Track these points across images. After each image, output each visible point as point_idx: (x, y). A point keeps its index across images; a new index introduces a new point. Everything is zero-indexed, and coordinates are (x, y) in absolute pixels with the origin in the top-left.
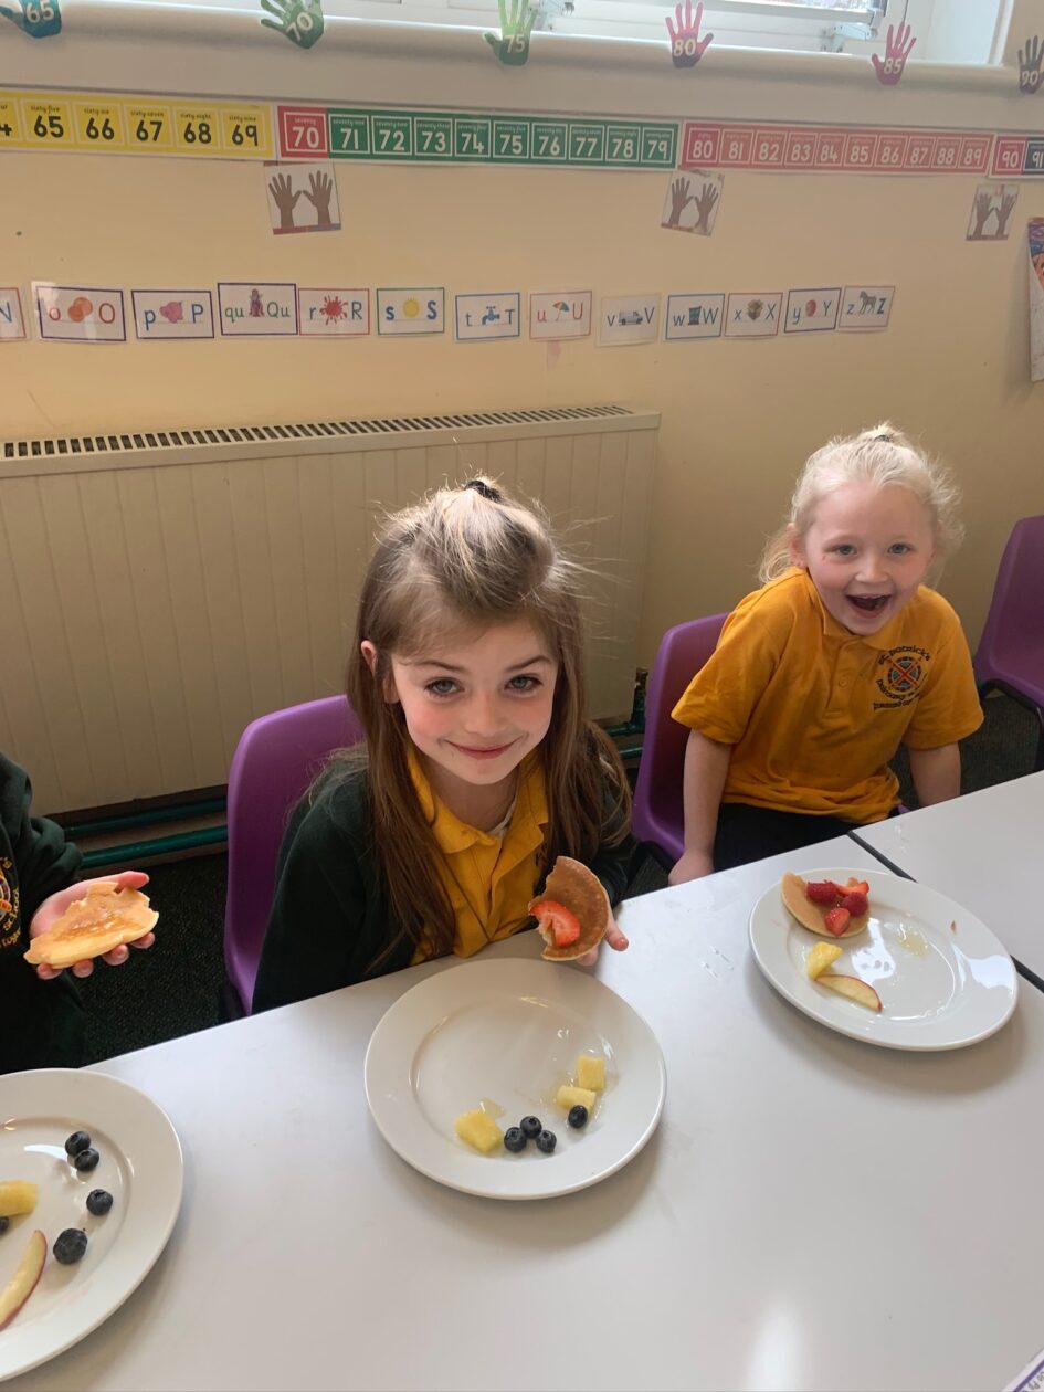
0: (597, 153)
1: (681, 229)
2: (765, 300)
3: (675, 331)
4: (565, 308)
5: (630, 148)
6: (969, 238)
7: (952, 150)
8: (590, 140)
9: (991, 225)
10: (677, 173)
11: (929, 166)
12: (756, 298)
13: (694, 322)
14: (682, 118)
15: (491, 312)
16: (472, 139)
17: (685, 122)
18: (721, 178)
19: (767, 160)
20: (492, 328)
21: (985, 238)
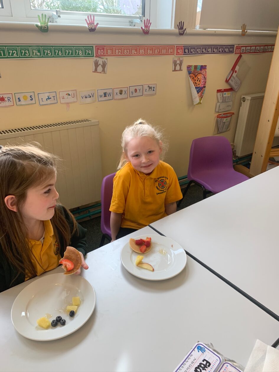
0: (72, 54)
1: (98, 72)
2: (123, 89)
3: (100, 99)
4: (69, 95)
5: (81, 53)
6: (173, 71)
7: (165, 50)
8: (69, 51)
9: (178, 67)
10: (95, 58)
11: (160, 54)
12: (121, 89)
13: (105, 96)
14: (94, 44)
15: (48, 97)
16: (36, 52)
17: (95, 45)
18: (107, 59)
19: (118, 54)
20: (49, 102)
21: (177, 71)
